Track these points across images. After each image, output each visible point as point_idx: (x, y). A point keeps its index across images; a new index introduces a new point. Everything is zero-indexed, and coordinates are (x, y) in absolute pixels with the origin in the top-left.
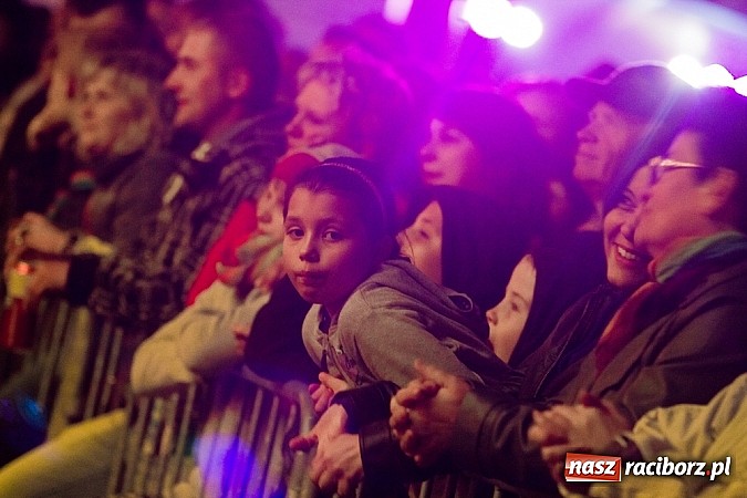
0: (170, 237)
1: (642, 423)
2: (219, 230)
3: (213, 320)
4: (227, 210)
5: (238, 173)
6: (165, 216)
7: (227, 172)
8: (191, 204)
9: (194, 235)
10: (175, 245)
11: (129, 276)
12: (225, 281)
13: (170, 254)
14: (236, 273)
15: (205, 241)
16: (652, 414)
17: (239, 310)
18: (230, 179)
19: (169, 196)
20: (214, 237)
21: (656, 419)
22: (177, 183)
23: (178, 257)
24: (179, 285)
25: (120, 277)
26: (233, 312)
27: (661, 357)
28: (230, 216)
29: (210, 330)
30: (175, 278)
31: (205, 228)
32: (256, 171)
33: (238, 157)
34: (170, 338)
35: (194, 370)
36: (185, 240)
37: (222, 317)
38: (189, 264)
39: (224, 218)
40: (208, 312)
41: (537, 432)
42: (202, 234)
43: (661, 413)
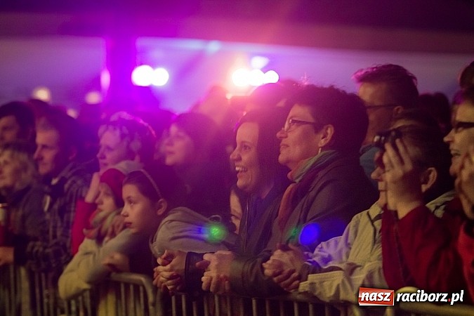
0: (52, 224)
1: (316, 251)
2: (72, 215)
3: (91, 257)
4: (73, 205)
5: (71, 185)
6: (48, 217)
7: (66, 186)
8: (56, 207)
9: (62, 221)
10: (55, 227)
11: (41, 249)
12: (90, 238)
13: (55, 232)
14: (94, 232)
15: (68, 222)
16: (319, 246)
17: (101, 249)
18: (68, 189)
19: (46, 208)
20: (72, 219)
21: (322, 248)
22: (48, 199)
23: (59, 233)
24: (64, 246)
25: (37, 251)
26: (99, 251)
27: (309, 217)
28: (75, 207)
29: (91, 262)
30: (61, 243)
31: (65, 216)
32: (79, 182)
33: (70, 177)
34: (72, 271)
35: (89, 282)
36: (59, 224)
37: (95, 255)
38: (65, 235)
39: (73, 209)
40: (87, 253)
41: (268, 272)
42: (65, 219)
43: (323, 244)
